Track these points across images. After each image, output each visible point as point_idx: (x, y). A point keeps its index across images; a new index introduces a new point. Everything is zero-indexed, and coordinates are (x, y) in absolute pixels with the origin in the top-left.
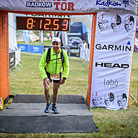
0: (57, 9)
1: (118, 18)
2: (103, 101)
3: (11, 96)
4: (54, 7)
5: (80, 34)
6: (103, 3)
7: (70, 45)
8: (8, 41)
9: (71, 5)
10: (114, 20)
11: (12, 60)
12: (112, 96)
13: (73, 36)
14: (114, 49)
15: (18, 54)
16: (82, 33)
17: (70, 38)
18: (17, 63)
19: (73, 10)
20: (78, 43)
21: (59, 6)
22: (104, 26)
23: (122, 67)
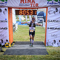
0: (31, 6)
1: (57, 9)
2: (51, 43)
3: (14, 42)
4: (30, 5)
5: (43, 17)
6: (50, 3)
7: (39, 21)
8: (12, 20)
9: (37, 4)
10: (55, 10)
11: (14, 28)
12: (55, 41)
13: (40, 17)
14: (55, 22)
15: (17, 25)
16: (44, 16)
17: (39, 18)
18: (16, 29)
19: (38, 6)
20: (42, 21)
21: (32, 5)
22: (51, 12)
23: (59, 29)
